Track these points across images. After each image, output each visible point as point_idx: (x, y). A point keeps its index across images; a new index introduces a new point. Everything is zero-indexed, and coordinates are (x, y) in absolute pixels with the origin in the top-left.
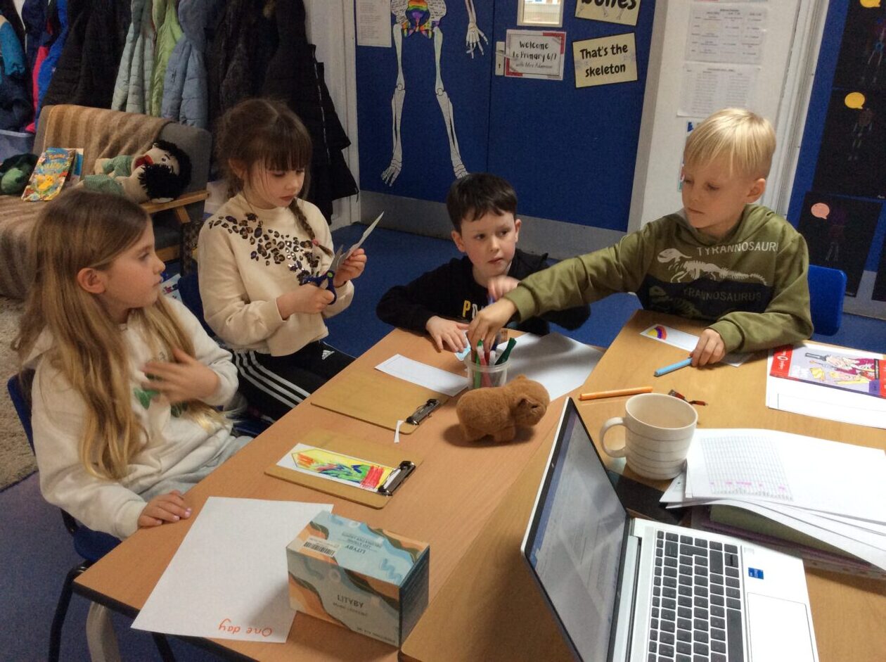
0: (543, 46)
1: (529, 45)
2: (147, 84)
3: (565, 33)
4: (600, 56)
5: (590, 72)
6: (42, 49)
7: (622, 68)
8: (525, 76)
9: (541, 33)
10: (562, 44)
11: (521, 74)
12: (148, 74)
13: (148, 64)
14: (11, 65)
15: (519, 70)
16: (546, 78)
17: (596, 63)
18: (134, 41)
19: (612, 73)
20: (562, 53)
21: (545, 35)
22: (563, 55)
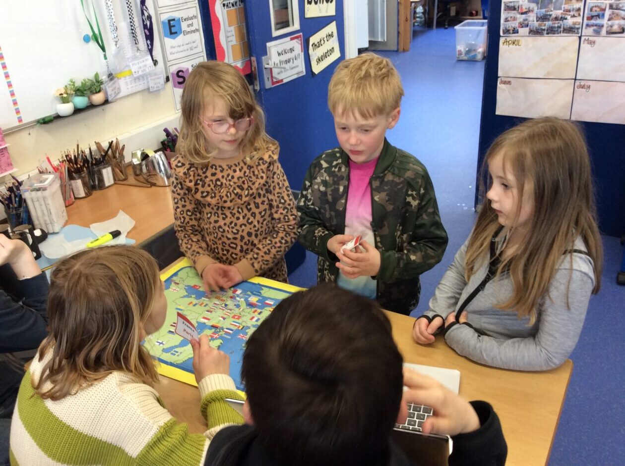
0: (292, 50)
1: (283, 53)
3: (301, 34)
4: (322, 45)
5: (319, 60)
7: (332, 50)
8: (285, 81)
9: (288, 38)
10: (301, 44)
11: (282, 80)
15: (280, 77)
16: (296, 77)
17: (320, 52)
19: (329, 56)
20: (302, 51)
21: (292, 39)
22: (303, 53)
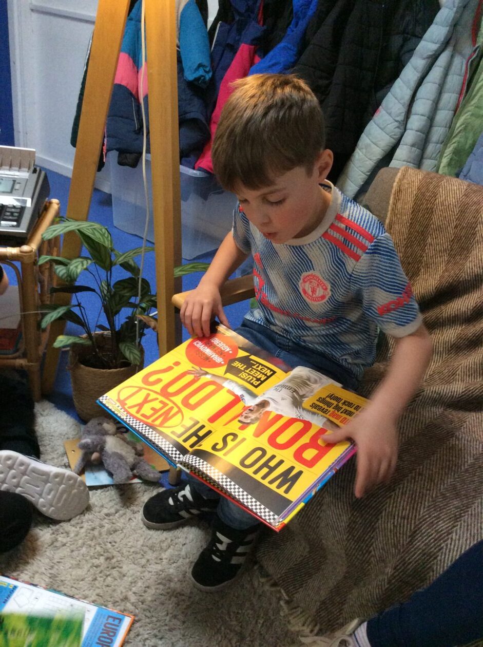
2: (438, 133)
6: (244, 49)
12: (443, 116)
13: (449, 99)
14: (196, 66)
18: (434, 58)
